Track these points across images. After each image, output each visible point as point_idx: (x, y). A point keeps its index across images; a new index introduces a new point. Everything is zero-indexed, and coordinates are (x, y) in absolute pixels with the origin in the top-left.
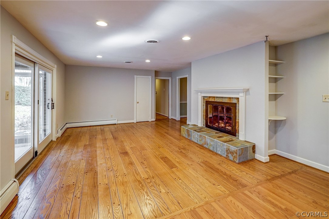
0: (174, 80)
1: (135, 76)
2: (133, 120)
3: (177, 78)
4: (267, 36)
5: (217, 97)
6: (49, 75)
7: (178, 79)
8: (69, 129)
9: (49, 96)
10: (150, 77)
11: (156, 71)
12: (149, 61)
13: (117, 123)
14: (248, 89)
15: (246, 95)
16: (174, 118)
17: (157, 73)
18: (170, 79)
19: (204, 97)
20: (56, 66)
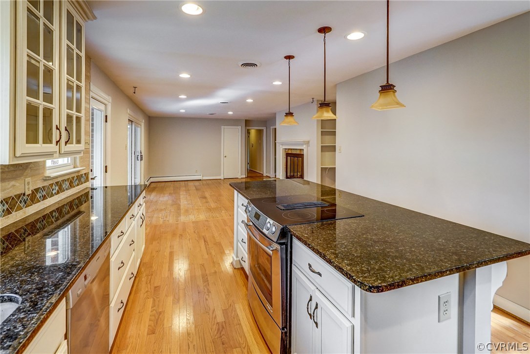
0: (268, 129)
1: (223, 127)
2: (220, 175)
3: (271, 127)
4: (313, 99)
5: (293, 149)
6: (139, 129)
7: (273, 129)
8: (153, 183)
9: (138, 149)
10: (240, 127)
11: (246, 120)
12: (232, 113)
13: (202, 179)
14: (309, 142)
15: (308, 147)
16: (268, 175)
17: (248, 123)
18: (264, 129)
19: (285, 149)
20: (143, 121)
